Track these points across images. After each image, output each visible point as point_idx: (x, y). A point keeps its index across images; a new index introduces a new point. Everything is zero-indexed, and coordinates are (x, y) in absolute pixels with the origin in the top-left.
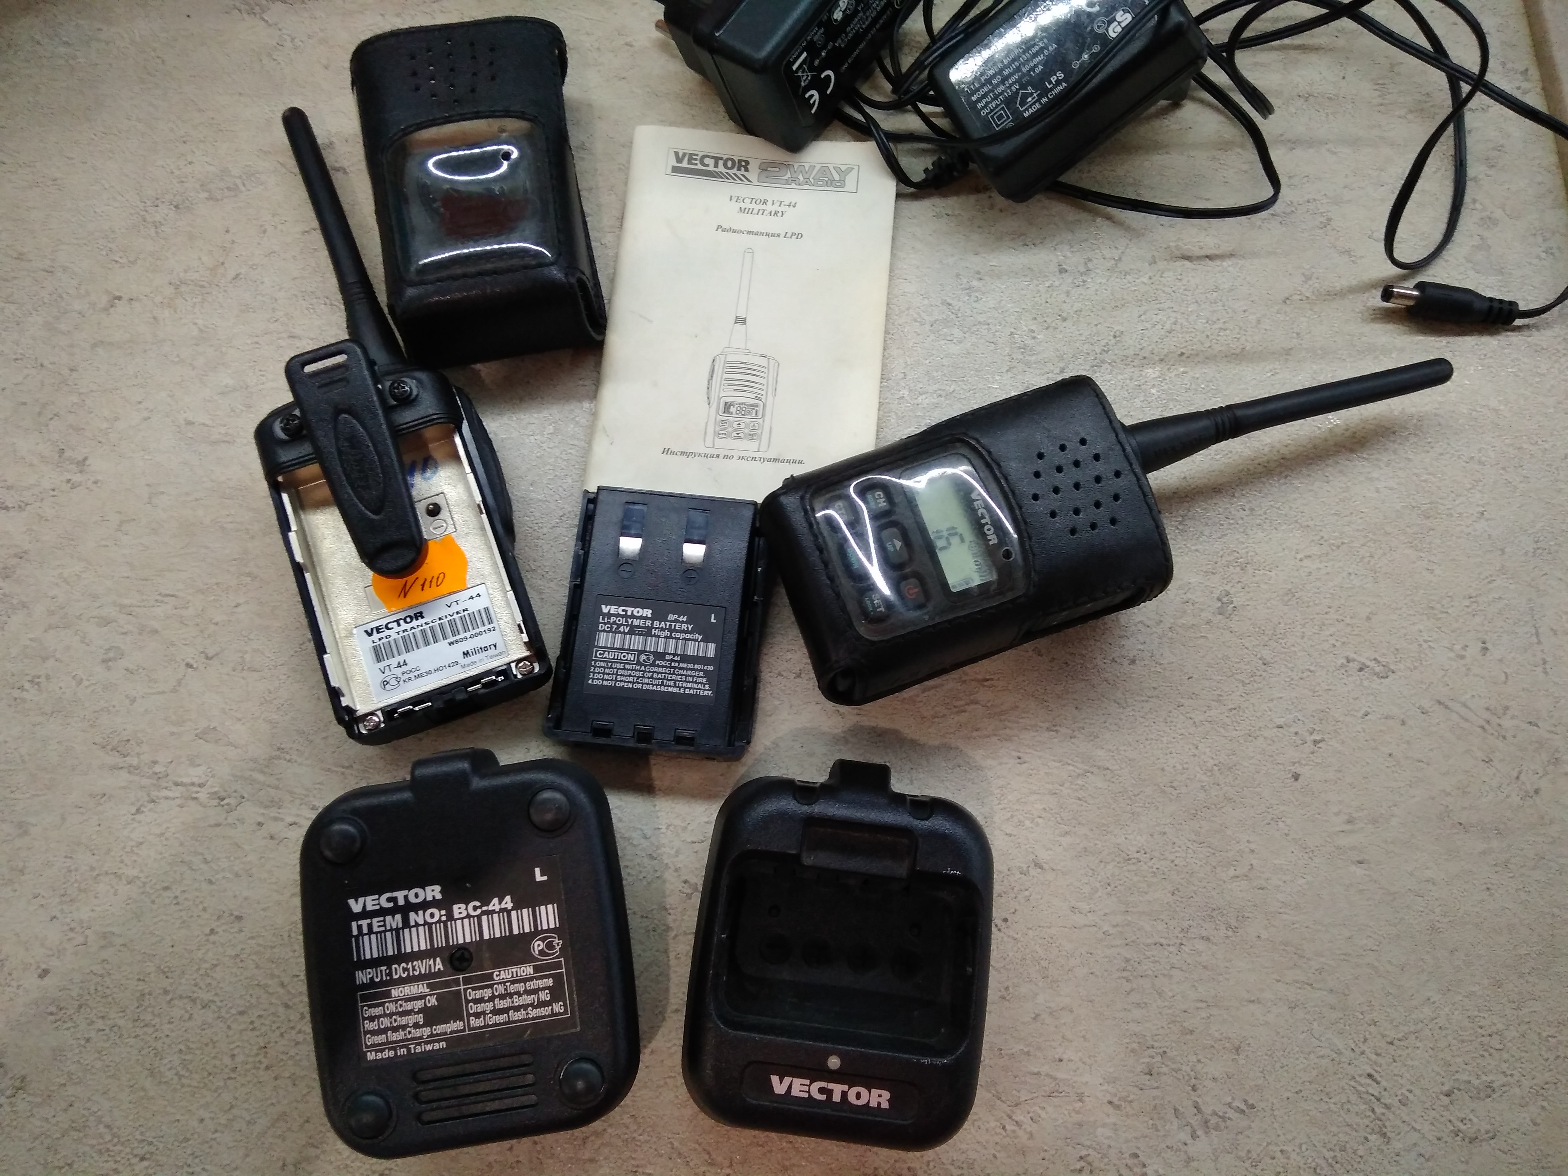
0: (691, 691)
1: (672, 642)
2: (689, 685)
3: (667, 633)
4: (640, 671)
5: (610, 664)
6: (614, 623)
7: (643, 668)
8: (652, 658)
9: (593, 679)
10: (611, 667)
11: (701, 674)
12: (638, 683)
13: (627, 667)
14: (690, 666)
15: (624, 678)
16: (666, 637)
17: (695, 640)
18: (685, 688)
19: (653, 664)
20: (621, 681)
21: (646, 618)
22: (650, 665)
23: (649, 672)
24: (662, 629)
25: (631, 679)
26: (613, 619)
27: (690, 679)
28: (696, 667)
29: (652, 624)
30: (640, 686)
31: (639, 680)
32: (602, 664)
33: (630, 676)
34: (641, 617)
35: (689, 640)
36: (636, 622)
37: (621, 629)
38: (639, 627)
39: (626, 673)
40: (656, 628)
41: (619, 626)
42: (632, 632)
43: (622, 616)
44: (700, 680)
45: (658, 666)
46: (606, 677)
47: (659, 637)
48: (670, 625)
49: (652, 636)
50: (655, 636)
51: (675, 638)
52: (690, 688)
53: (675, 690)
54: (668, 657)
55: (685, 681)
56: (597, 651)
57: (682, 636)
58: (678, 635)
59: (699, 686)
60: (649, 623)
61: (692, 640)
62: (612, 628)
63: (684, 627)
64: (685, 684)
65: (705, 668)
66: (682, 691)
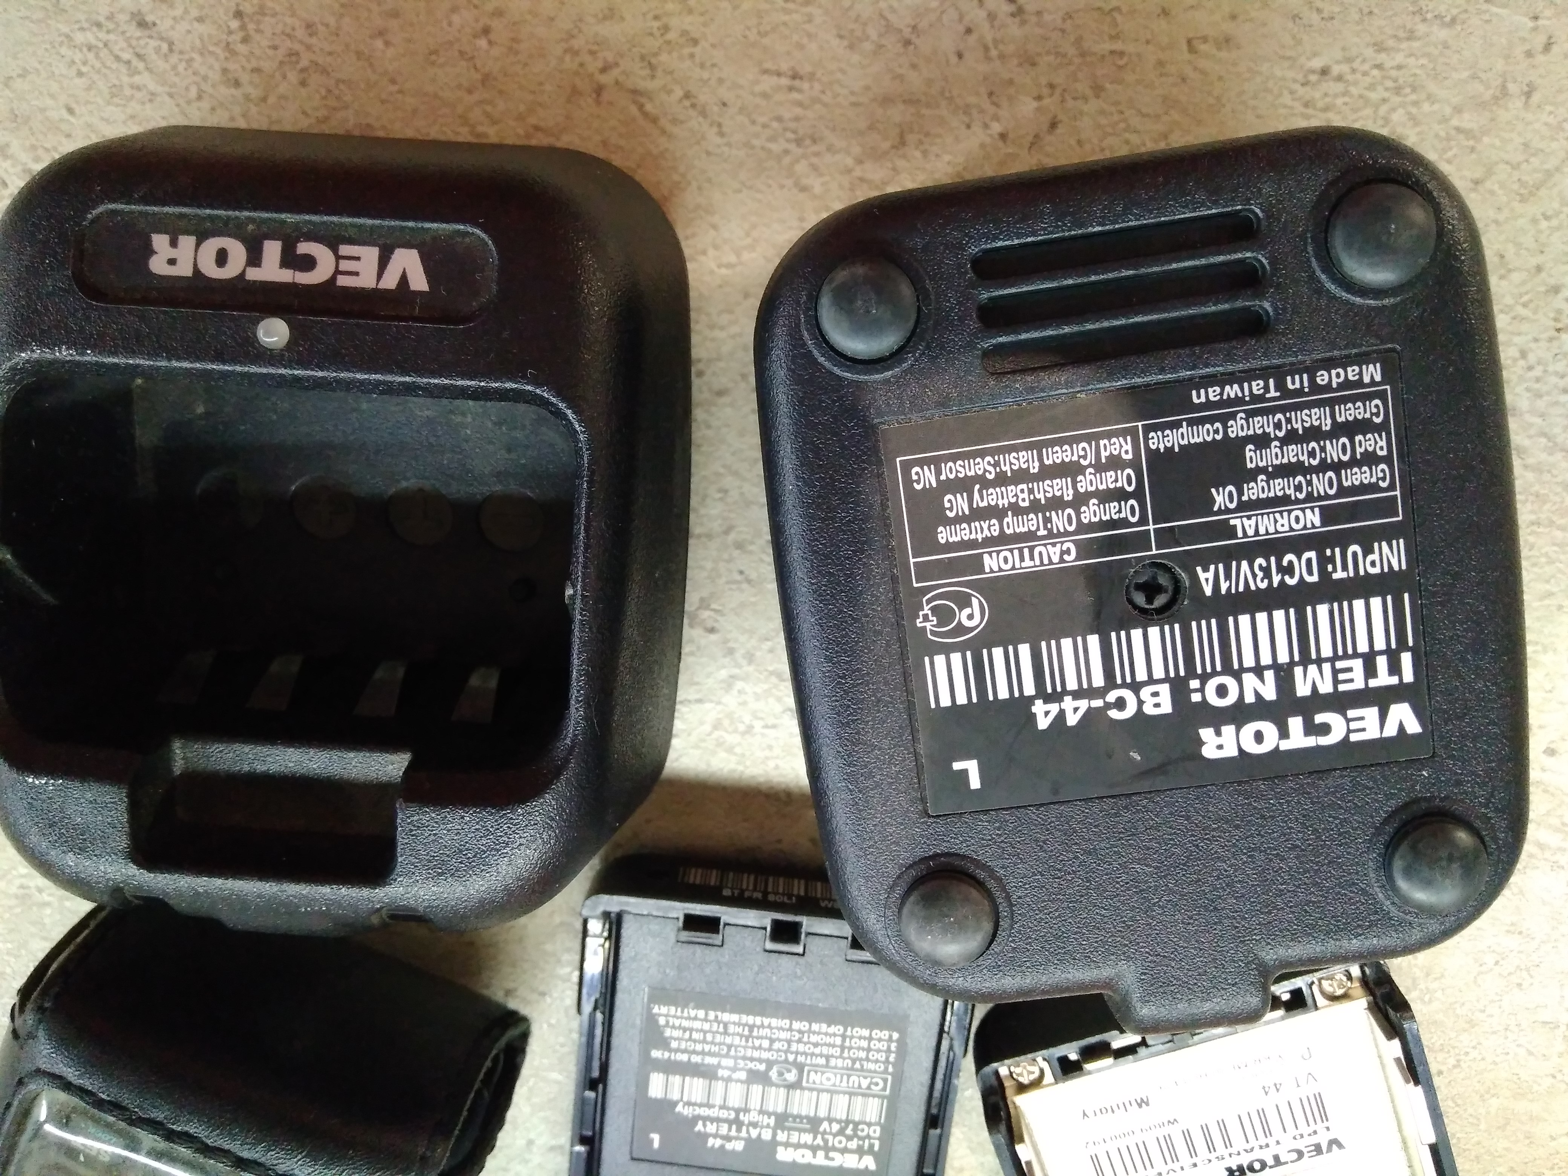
0: (693, 1013)
1: (735, 1101)
2: (697, 1025)
3: (745, 1118)
4: (797, 1053)
5: (857, 1065)
6: (849, 1138)
7: (791, 1058)
8: (773, 1074)
9: (890, 1039)
10: (854, 1061)
11: (674, 1044)
12: (800, 1032)
13: (822, 1061)
14: (696, 1059)
15: (828, 1040)
16: (746, 1110)
17: (689, 1104)
18: (706, 1020)
19: (770, 1064)
20: (835, 1035)
21: (787, 1145)
22: (776, 1062)
23: (779, 1050)
24: (755, 1125)
25: (814, 1038)
26: (853, 1144)
27: (695, 1036)
28: (684, 1057)
29: (774, 1135)
30: (796, 1025)
31: (797, 1036)
32: (871, 1066)
33: (816, 1045)
34: (798, 1146)
35: (701, 1105)
36: (807, 1138)
37: (836, 1127)
38: (800, 1130)
39: (825, 1050)
40: (768, 1126)
41: (841, 1132)
42: (814, 1124)
43: (834, 1149)
44: (677, 1033)
45: (760, 1061)
46: (864, 1044)
47: (761, 1112)
48: (739, 1130)
49: (775, 1114)
50: (769, 1115)
51: (728, 1109)
52: (696, 1018)
53: (726, 1017)
54: (743, 1075)
55: (705, 1032)
56: (884, 1089)
57: (713, 1113)
58: (724, 1114)
59: (677, 1022)
60: (782, 1136)
61: (695, 1104)
62: (855, 1129)
63: (711, 1128)
64: (706, 1026)
65: (667, 1055)
66: (712, 1015)
